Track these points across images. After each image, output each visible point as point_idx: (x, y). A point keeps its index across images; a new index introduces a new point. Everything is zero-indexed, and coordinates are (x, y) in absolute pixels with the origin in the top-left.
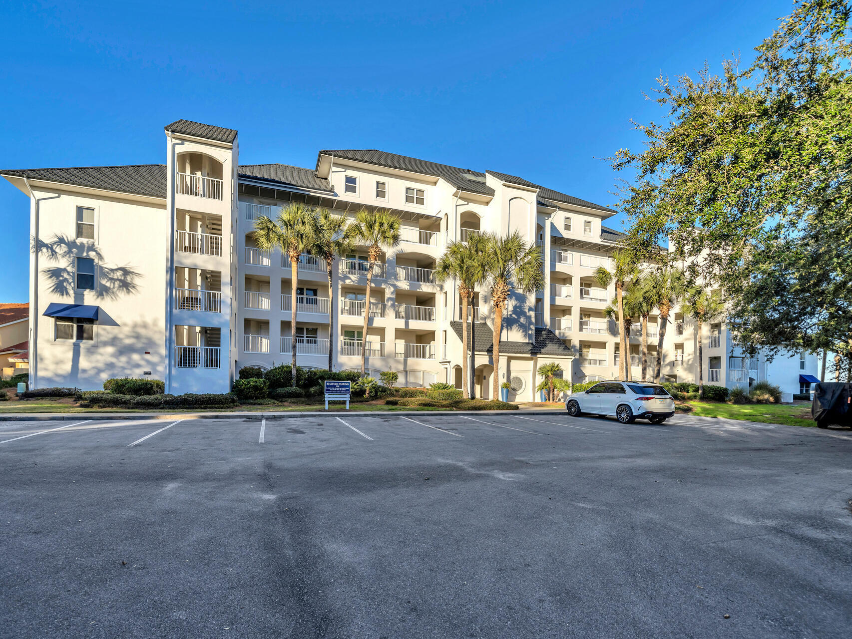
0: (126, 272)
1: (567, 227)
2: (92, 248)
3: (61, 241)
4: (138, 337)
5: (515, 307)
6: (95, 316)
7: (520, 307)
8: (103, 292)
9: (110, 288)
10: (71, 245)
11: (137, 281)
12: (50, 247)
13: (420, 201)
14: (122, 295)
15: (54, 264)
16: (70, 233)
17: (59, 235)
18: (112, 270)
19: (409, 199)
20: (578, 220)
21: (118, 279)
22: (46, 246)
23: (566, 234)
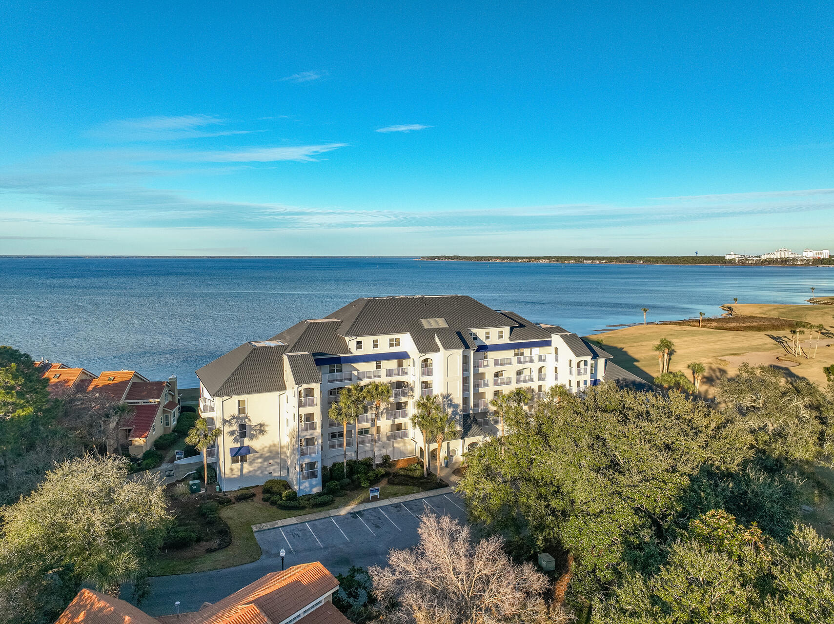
0: (261, 425)
1: (487, 338)
2: (246, 417)
3: (234, 417)
4: (271, 452)
5: (453, 412)
6: (249, 450)
7: (456, 410)
8: (252, 437)
9: (255, 434)
10: (237, 418)
11: (266, 428)
12: (229, 422)
13: (398, 344)
14: (261, 437)
15: (231, 429)
16: (236, 413)
17: (233, 415)
18: (255, 426)
19: (391, 345)
20: (494, 332)
21: (258, 430)
22: (228, 421)
23: (488, 342)
